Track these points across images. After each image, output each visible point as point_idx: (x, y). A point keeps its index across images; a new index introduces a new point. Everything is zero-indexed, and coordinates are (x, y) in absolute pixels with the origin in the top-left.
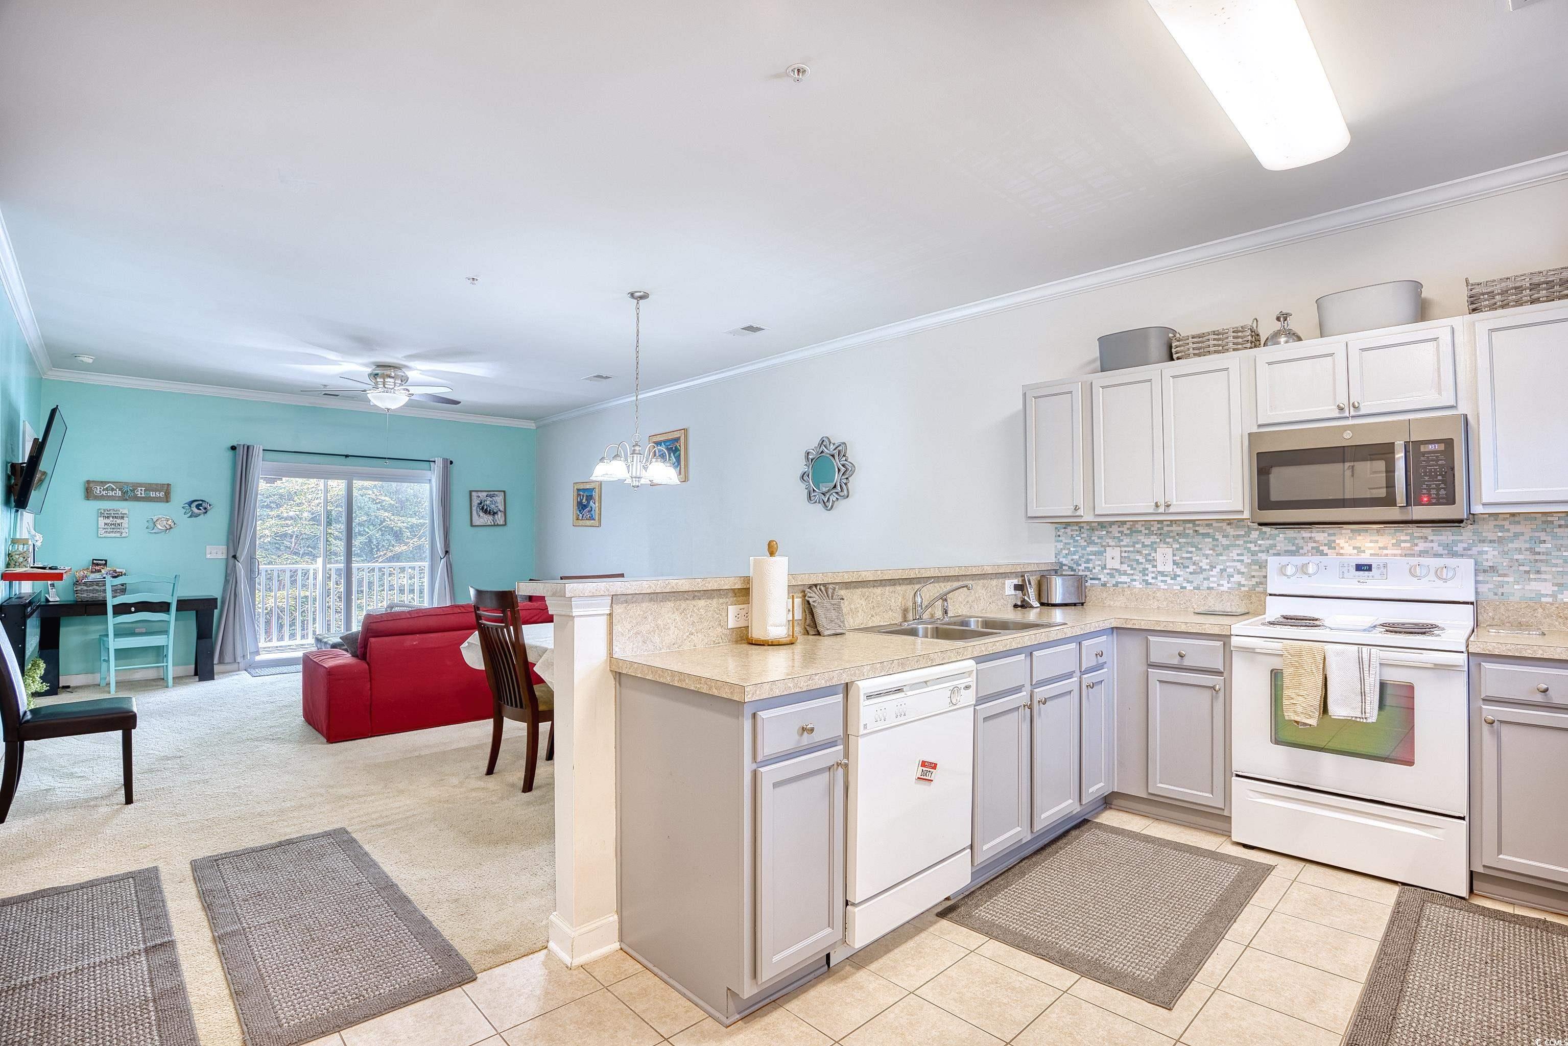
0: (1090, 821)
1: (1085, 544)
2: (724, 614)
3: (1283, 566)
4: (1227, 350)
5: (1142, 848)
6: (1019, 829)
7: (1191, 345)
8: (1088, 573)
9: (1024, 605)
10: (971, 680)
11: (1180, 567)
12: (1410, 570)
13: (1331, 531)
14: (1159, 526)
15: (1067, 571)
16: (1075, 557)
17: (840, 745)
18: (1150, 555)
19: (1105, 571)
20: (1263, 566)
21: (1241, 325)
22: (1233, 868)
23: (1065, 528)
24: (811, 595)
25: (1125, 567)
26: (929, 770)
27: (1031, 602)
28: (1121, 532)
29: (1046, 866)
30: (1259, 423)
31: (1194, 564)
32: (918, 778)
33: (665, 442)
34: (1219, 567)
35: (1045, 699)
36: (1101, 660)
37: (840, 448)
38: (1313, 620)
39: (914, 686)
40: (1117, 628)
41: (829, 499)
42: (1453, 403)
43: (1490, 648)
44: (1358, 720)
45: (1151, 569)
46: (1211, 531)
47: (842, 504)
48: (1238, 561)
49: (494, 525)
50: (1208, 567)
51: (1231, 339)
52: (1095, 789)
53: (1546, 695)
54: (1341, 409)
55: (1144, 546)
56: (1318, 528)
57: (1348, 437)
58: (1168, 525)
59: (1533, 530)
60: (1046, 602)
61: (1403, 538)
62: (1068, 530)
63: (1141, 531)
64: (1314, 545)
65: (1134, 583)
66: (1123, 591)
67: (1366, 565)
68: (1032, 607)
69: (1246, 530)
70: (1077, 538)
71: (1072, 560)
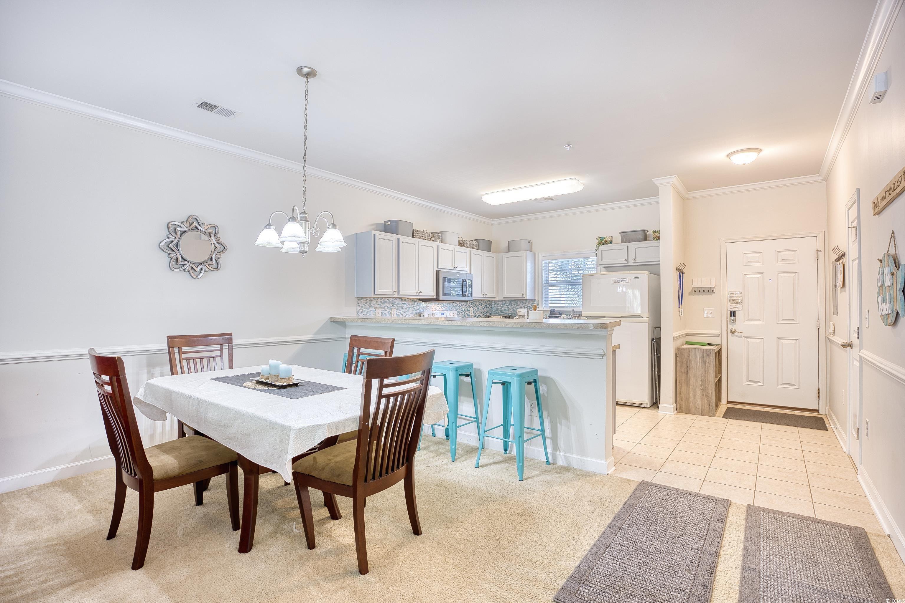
28: (381, 302)
30: (439, 267)
37: (213, 229)
46: (406, 302)
51: (427, 236)
54: (454, 267)
55: (388, 308)
57: (458, 276)
70: (366, 304)
71: (364, 314)
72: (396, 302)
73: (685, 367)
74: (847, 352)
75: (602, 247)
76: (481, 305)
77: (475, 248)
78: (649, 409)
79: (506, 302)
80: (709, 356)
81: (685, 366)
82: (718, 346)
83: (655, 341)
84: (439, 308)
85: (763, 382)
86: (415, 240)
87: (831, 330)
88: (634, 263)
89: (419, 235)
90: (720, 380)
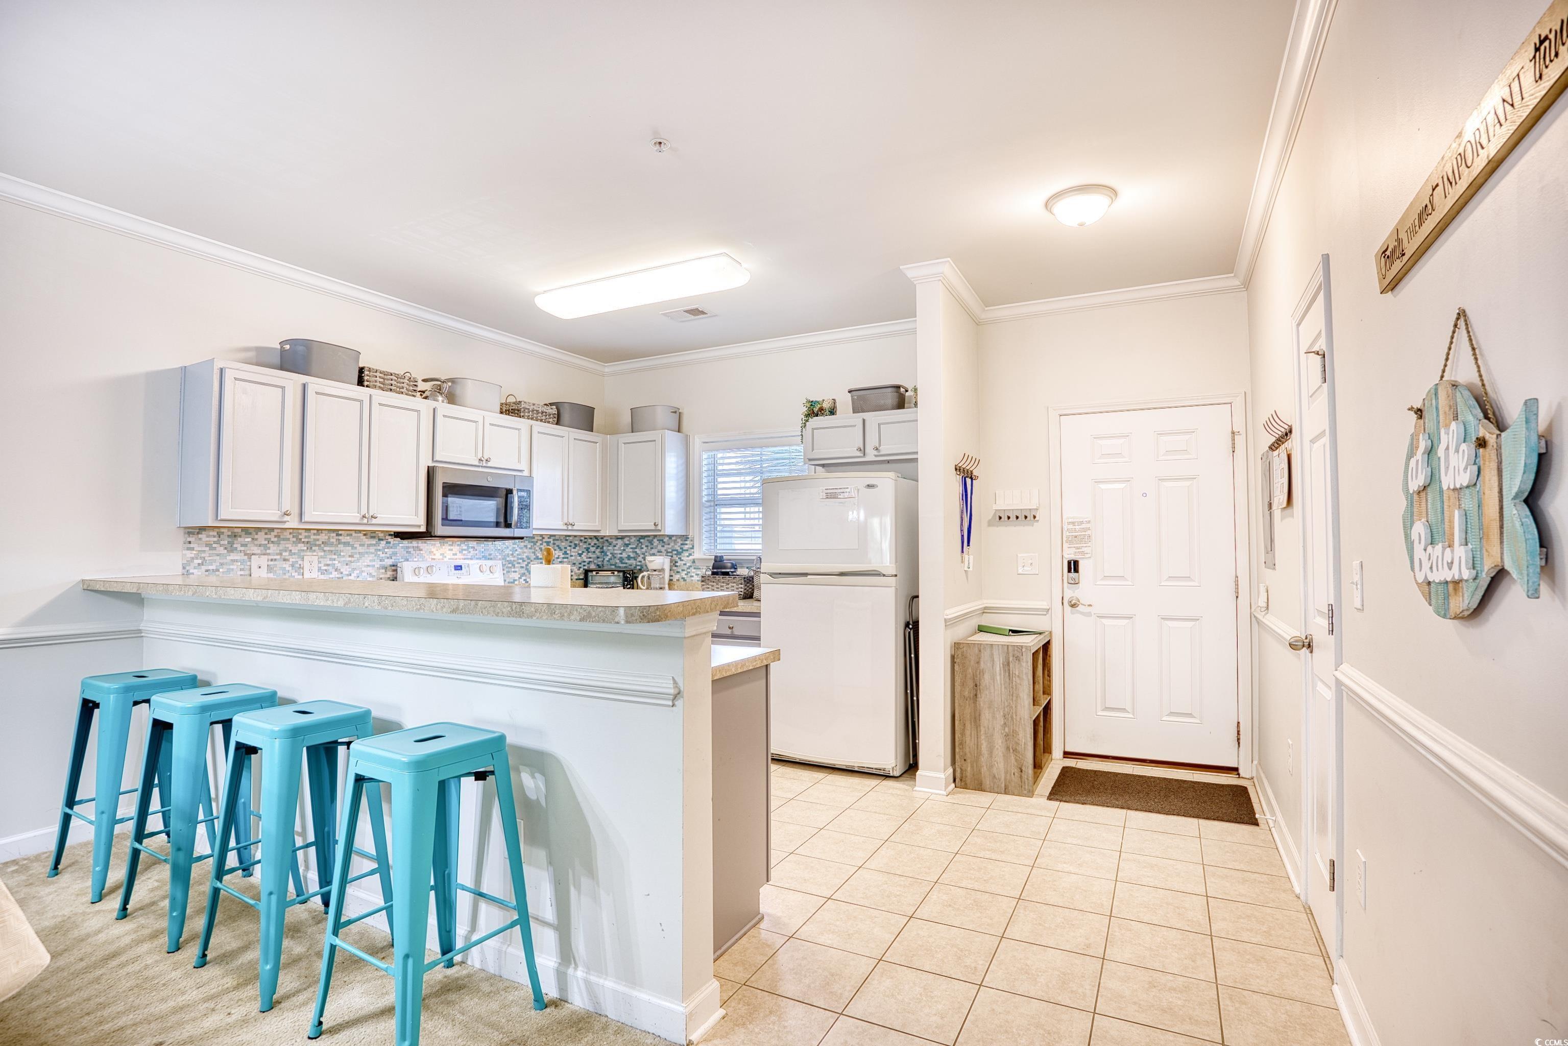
1: (225, 552)
3: (414, 569)
7: (378, 378)
11: (324, 574)
12: (480, 568)
14: (306, 534)
18: (297, 563)
23: (200, 534)
28: (268, 540)
30: (435, 459)
31: (336, 570)
42: (524, 469)
46: (350, 540)
48: (371, 566)
50: (347, 572)
51: (406, 385)
54: (481, 460)
55: (291, 554)
57: (490, 480)
58: (314, 535)
62: (203, 536)
63: (288, 539)
67: (459, 566)
69: (377, 540)
70: (214, 545)
71: (207, 571)
72: (318, 540)
73: (972, 686)
74: (1299, 658)
75: (814, 422)
76: (573, 546)
77: (551, 420)
78: (901, 779)
79: (631, 541)
80: (1019, 660)
81: (970, 684)
82: (1042, 636)
83: (911, 626)
84: (456, 554)
85: (1133, 711)
86: (362, 392)
87: (1262, 603)
88: (876, 456)
89: (382, 380)
90: (1047, 709)
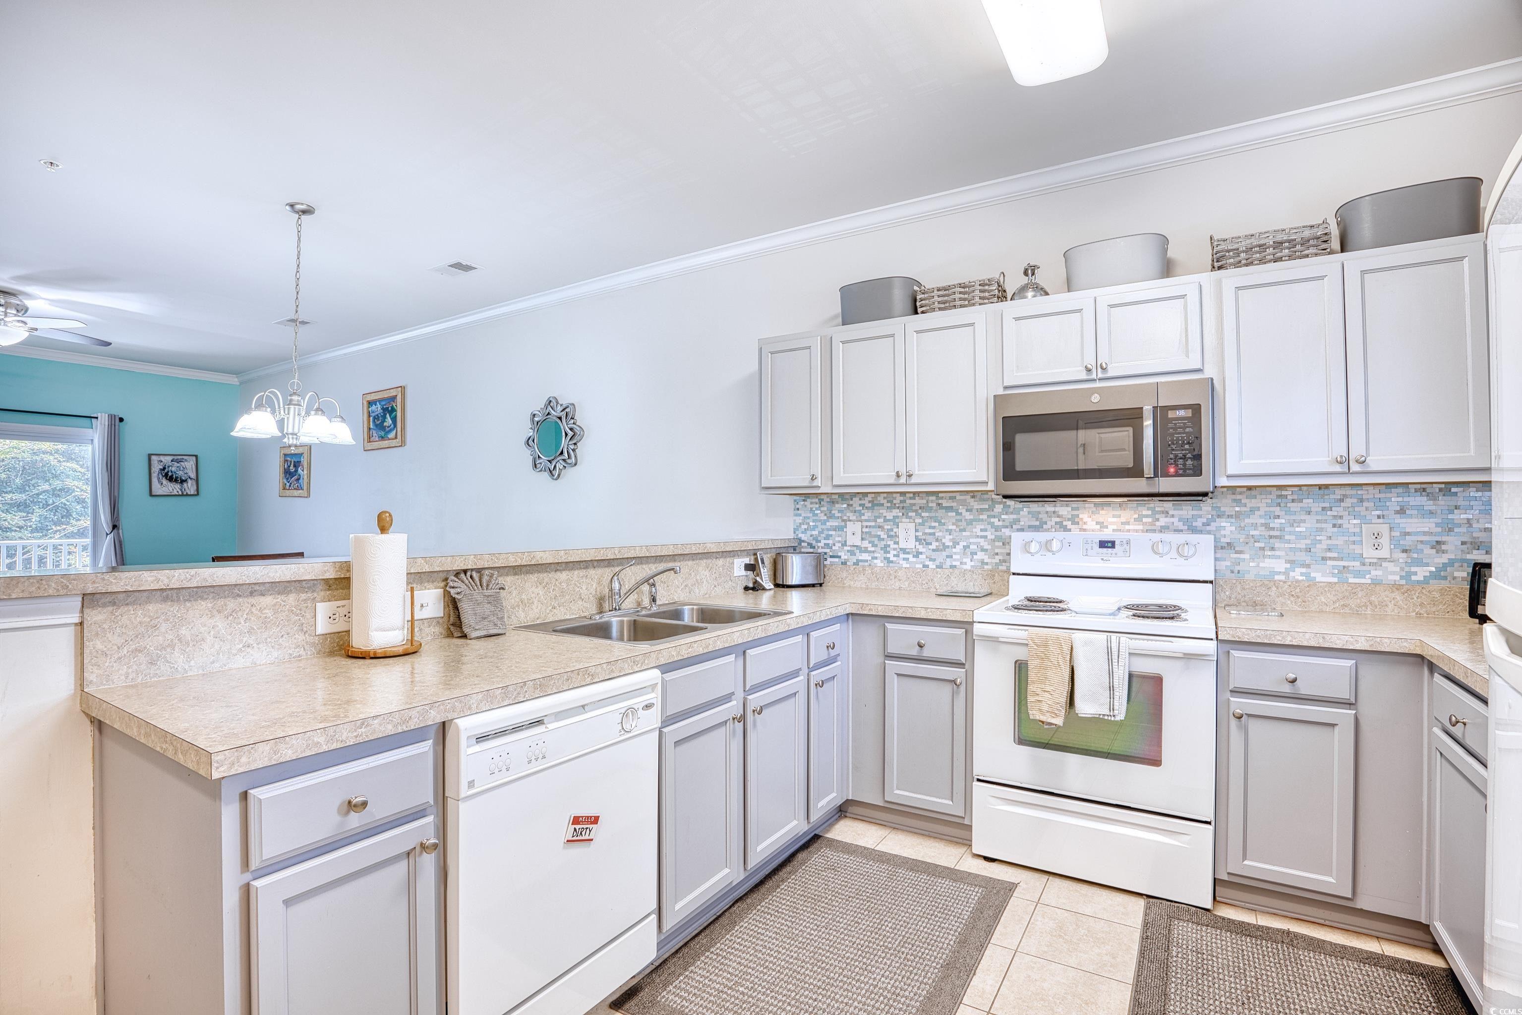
0: (821, 836)
1: (825, 518)
2: (308, 615)
3: (1026, 543)
4: (974, 305)
5: (875, 872)
6: (727, 871)
7: (936, 298)
8: (827, 551)
9: (756, 588)
10: (654, 697)
11: (923, 544)
12: (1153, 546)
13: (1074, 505)
14: (902, 498)
15: (805, 547)
16: (813, 533)
17: (431, 814)
18: (892, 530)
19: (846, 548)
20: (1006, 542)
21: (988, 278)
22: (973, 891)
23: (804, 500)
24: (455, 584)
25: (866, 544)
26: (585, 826)
27: (764, 584)
28: (862, 505)
29: (763, 909)
30: (1005, 384)
31: (937, 540)
32: (568, 841)
33: (380, 400)
34: (962, 544)
35: (761, 707)
36: (833, 653)
37: (567, 410)
38: (1057, 602)
39: (560, 715)
40: (852, 614)
41: (555, 466)
42: (1199, 366)
43: (1240, 634)
44: (1106, 718)
45: (893, 546)
46: (954, 504)
47: (570, 473)
48: (982, 537)
49: (183, 495)
50: (951, 544)
51: (977, 292)
52: (824, 803)
53: (1294, 686)
54: (1089, 370)
55: (886, 520)
56: (1062, 501)
57: (1096, 401)
58: (911, 498)
59: (1268, 505)
60: (781, 583)
61: (1145, 513)
62: (808, 503)
63: (883, 505)
64: (1058, 520)
65: (875, 561)
66: (864, 570)
67: (1109, 542)
68: (764, 589)
69: (990, 503)
70: (817, 511)
72: (914, 505)
86: (919, 321)
89: (941, 299)
